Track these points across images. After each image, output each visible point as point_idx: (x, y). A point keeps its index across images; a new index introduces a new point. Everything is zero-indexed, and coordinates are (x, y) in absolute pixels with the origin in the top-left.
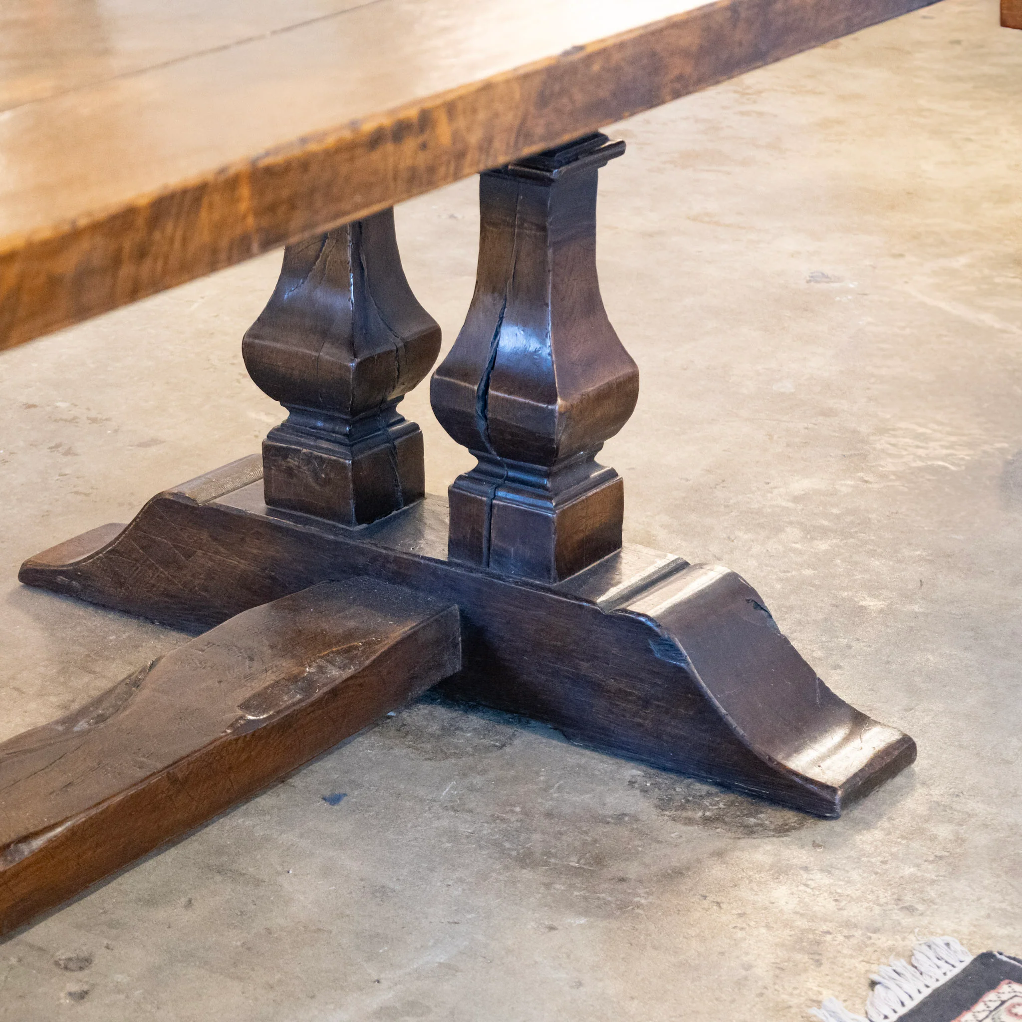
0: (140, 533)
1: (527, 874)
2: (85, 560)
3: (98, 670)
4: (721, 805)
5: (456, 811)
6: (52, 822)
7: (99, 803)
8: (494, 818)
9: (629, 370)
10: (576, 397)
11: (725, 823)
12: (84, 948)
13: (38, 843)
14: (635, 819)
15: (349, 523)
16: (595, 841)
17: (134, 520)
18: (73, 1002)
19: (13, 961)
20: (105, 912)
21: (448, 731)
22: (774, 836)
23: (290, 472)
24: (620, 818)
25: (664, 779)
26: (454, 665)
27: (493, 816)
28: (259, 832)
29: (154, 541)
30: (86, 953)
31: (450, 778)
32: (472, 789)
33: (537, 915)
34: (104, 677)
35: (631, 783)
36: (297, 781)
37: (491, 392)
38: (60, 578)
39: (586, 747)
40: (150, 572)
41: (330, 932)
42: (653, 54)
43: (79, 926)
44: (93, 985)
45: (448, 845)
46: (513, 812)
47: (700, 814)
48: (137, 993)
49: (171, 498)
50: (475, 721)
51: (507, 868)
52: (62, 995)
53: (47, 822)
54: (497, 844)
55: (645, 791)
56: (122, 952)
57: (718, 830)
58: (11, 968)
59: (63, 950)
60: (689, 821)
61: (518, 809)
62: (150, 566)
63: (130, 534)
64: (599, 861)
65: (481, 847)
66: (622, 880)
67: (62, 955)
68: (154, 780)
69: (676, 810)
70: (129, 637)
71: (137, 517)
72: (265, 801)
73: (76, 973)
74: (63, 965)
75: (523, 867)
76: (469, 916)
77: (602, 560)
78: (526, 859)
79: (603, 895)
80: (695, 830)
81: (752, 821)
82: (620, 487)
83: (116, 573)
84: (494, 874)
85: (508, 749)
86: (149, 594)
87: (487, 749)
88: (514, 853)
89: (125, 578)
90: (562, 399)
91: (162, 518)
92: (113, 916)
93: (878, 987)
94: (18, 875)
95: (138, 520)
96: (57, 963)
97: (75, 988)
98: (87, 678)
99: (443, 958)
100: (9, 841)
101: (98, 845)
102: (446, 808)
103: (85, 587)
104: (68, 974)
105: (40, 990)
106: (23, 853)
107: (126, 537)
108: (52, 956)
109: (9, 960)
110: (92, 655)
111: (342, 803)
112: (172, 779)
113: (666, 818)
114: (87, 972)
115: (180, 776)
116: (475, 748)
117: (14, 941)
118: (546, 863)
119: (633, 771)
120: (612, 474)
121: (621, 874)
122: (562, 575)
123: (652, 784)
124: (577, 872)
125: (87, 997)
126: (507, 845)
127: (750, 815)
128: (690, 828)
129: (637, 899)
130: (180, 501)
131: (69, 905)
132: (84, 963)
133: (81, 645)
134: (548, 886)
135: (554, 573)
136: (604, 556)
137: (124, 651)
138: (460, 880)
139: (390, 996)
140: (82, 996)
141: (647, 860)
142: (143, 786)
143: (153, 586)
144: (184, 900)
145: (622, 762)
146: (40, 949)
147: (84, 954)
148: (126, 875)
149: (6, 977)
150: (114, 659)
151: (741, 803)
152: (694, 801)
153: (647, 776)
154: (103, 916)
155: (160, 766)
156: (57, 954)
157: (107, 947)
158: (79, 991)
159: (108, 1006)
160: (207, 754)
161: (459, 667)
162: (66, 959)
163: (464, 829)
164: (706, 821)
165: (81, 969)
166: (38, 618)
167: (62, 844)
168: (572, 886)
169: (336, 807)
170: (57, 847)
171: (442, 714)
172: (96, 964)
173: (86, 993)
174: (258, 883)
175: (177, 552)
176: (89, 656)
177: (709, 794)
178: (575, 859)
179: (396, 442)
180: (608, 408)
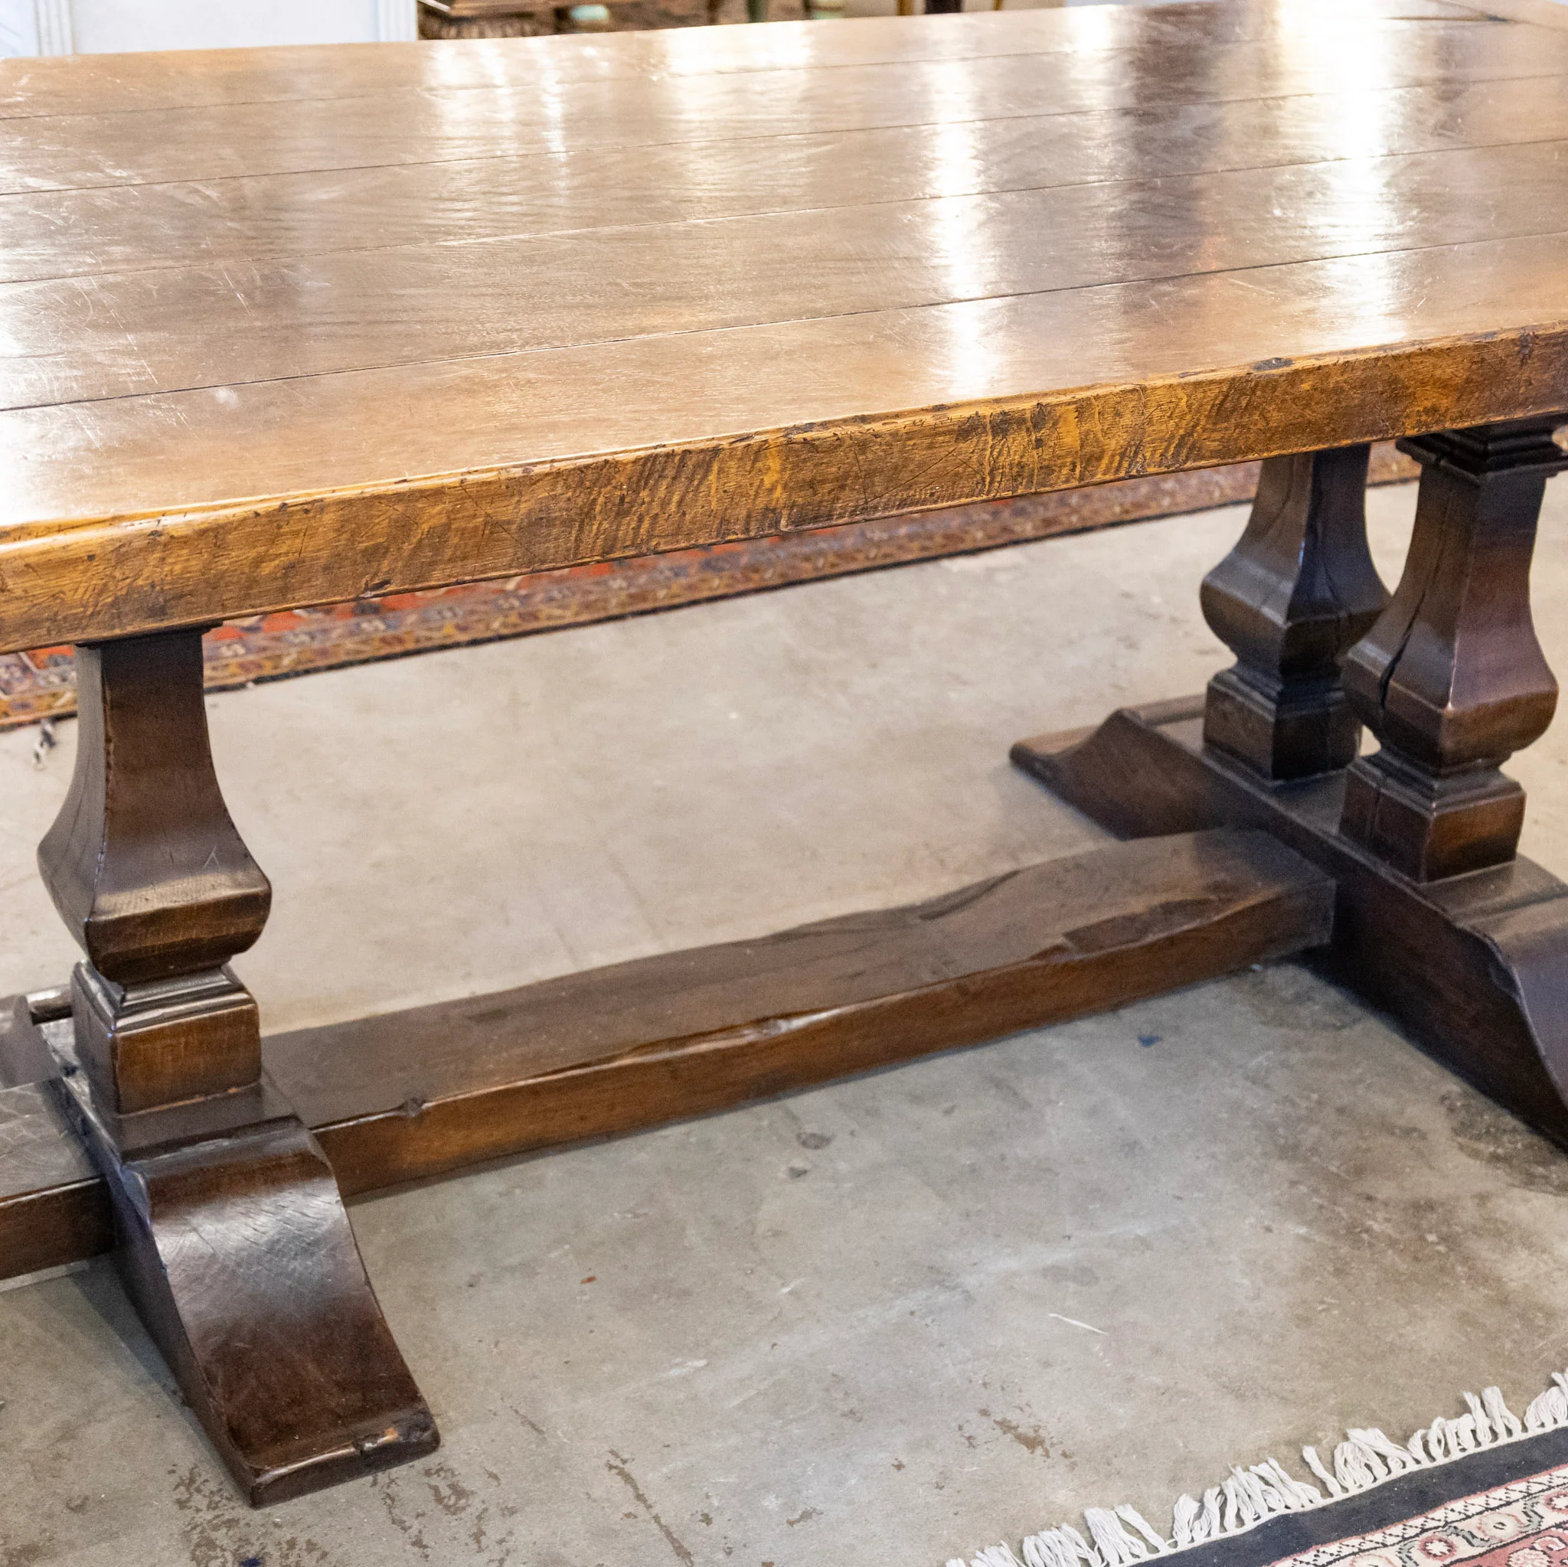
0: (1101, 741)
1: (1281, 1167)
4: (1519, 1146)
5: (1254, 1083)
6: (822, 1006)
8: (1287, 1099)
9: (1545, 688)
10: (1471, 705)
11: (1511, 1166)
12: (832, 1129)
13: (798, 1023)
14: (1423, 1136)
15: (1265, 776)
16: (1369, 1150)
18: (787, 1178)
19: (765, 1123)
20: (873, 1098)
21: (1299, 999)
22: (1551, 1193)
23: (1225, 716)
24: (1408, 1132)
25: (1480, 1102)
26: (1322, 937)
27: (1287, 1097)
28: (1058, 1056)
29: (1110, 752)
30: (830, 1134)
31: (1267, 1048)
32: (1284, 1064)
33: (1263, 1212)
35: (1443, 1099)
36: (1127, 1014)
37: (1392, 683)
39: (1420, 1049)
40: (1103, 779)
41: (1057, 1174)
42: (1395, 380)
43: (842, 1106)
44: (815, 1168)
45: (1225, 1116)
46: (1308, 1098)
47: (1492, 1149)
48: (848, 1185)
50: (1333, 995)
51: (1265, 1154)
52: (784, 1169)
53: (817, 1005)
54: (1272, 1128)
55: (1451, 1110)
56: (861, 1142)
57: (1499, 1172)
58: (759, 1130)
59: (813, 1125)
60: (1475, 1154)
61: (1315, 1096)
62: (1103, 773)
63: (1093, 740)
64: (1359, 1172)
65: (1254, 1126)
66: (1369, 1198)
67: (809, 1129)
68: (939, 988)
69: (1471, 1139)
72: (1085, 1027)
73: (809, 1150)
74: (802, 1140)
75: (1281, 1158)
76: (1196, 1195)
77: (1486, 870)
78: (1289, 1151)
79: (1341, 1209)
80: (1475, 1166)
81: (1540, 1170)
82: (1521, 802)
83: (1078, 772)
84: (1248, 1158)
85: (1345, 1032)
87: (1326, 1027)
88: (1282, 1141)
89: (1084, 779)
90: (1453, 705)
91: (1118, 732)
92: (877, 1104)
93: (1554, 1389)
95: (1100, 728)
96: (799, 1136)
97: (799, 1163)
99: (1142, 1232)
102: (1247, 1078)
103: (1054, 779)
104: (802, 1149)
105: (768, 1159)
106: (780, 1028)
107: (1089, 742)
108: (800, 1128)
111: (1153, 1047)
112: (962, 990)
113: (1455, 1144)
114: (818, 1153)
115: (972, 989)
116: (1314, 1024)
118: (1306, 1160)
119: (1453, 1086)
120: (1516, 787)
121: (1372, 1192)
122: (1432, 876)
123: (1463, 1105)
124: (1328, 1177)
125: (803, 1177)
126: (1281, 1131)
127: (1544, 1163)
128: (1472, 1162)
129: (1370, 1223)
130: (1134, 720)
131: (846, 1082)
132: (822, 1143)
134: (1293, 1184)
135: (1423, 873)
136: (1489, 865)
138: (1213, 1156)
139: (1069, 1255)
140: (798, 1174)
141: (1407, 1184)
142: (925, 991)
143: (1104, 792)
144: (947, 1105)
145: (1448, 1074)
146: (795, 1118)
147: (828, 1134)
149: (749, 1138)
151: (1540, 1148)
152: (1492, 1134)
153: (1465, 1095)
154: (869, 1101)
155: (952, 976)
156: (806, 1127)
157: (852, 1133)
158: (800, 1170)
159: (814, 1193)
160: (1008, 973)
161: (1326, 940)
162: (809, 1135)
163: (1251, 1102)
164: (1495, 1158)
165: (816, 1147)
167: (826, 1028)
168: (1315, 1191)
169: (1146, 1050)
170: (819, 1030)
171: (1305, 978)
172: (831, 1148)
173: (805, 1172)
174: (1025, 1105)
175: (1125, 766)
177: (1514, 1130)
178: (1337, 1163)
179: (1331, 709)
180: (1512, 722)
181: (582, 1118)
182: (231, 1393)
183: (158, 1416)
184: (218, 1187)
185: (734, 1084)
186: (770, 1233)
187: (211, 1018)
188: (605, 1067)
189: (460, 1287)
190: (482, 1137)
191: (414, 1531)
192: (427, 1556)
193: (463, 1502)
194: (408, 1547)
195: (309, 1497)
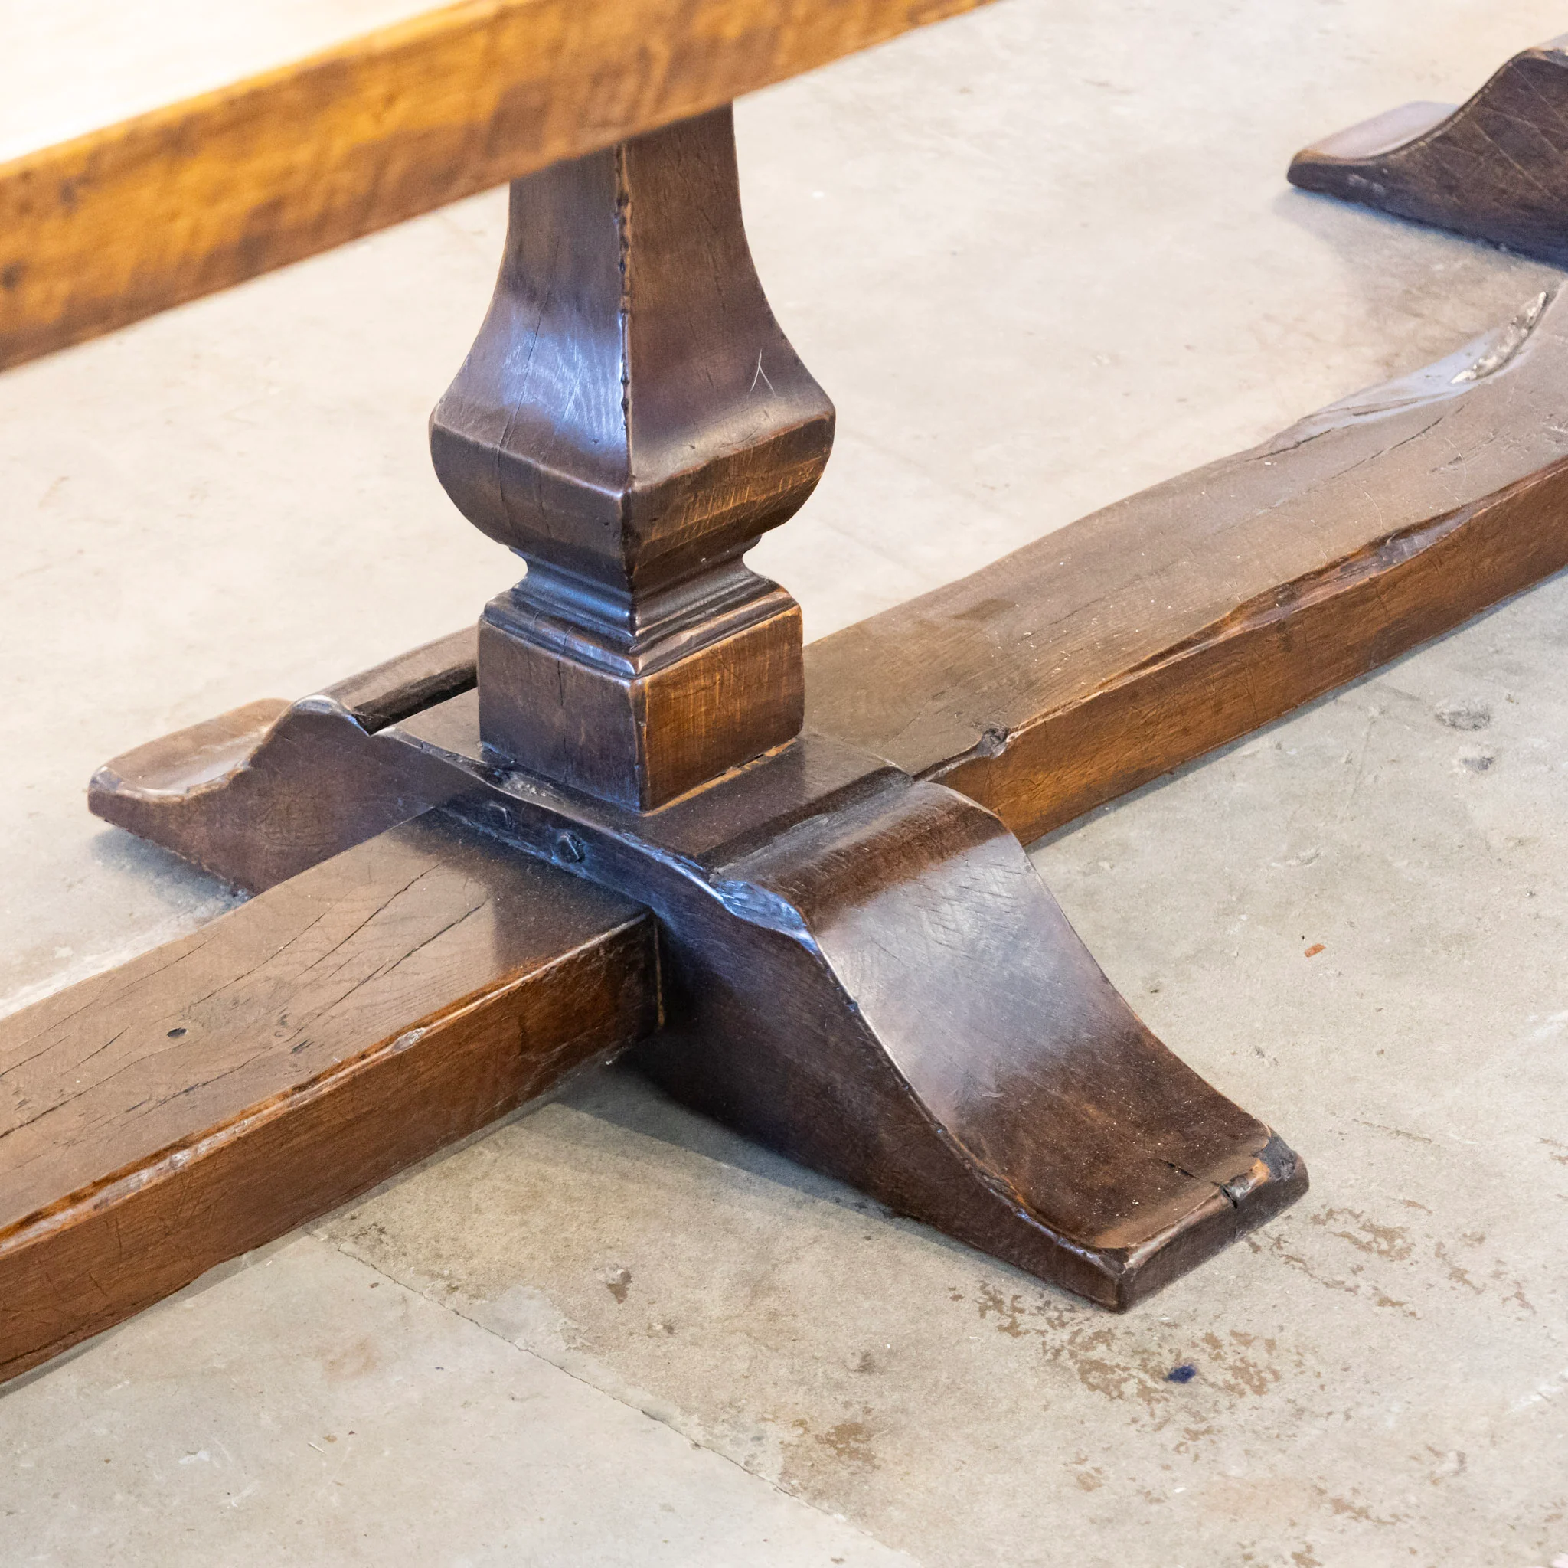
0: (1489, 111)
2: (1396, 151)
3: (1425, 312)
6: (1442, 511)
7: (1505, 489)
12: (1477, 699)
13: (1423, 541)
17: (1481, 91)
18: (1471, 772)
19: (1374, 712)
20: (1497, 652)
29: (1509, 123)
30: (1479, 706)
34: (1437, 322)
38: (1354, 179)
40: (1499, 171)
43: (1463, 669)
44: (1499, 751)
49: (1543, 58)
52: (1455, 762)
53: (1433, 511)
56: (1534, 708)
58: (1373, 722)
59: (1446, 701)
62: (1501, 162)
63: (1471, 113)
67: (1447, 707)
70: (1465, 268)
71: (1486, 86)
73: (1469, 733)
74: (1448, 722)
83: (1444, 172)
86: (1495, 204)
89: (1458, 180)
91: (1526, 88)
92: (1510, 657)
94: (1395, 585)
95: (1487, 91)
96: (1439, 718)
97: (1474, 753)
98: (1412, 324)
100: (1383, 534)
101: (1499, 550)
103: (1393, 193)
104: (1458, 733)
105: (1422, 754)
106: (1402, 553)
107: (1465, 117)
108: (1431, 708)
109: (1369, 711)
110: (1414, 291)
114: (1484, 732)
117: (1371, 684)
125: (1491, 768)
130: (1558, 62)
132: (1479, 720)
133: (1393, 276)
137: (1460, 288)
140: (1485, 764)
142: (1564, 468)
143: (1503, 192)
146: (1411, 698)
147: (1477, 707)
148: (1520, 600)
149: (1368, 734)
150: (1447, 298)
154: (1496, 657)
156: (1438, 705)
157: (1510, 700)
158: (1479, 758)
159: (1526, 782)
162: (1451, 714)
165: (1476, 727)
166: (1325, 236)
167: (1455, 544)
170: (1447, 548)
172: (1497, 723)
173: (1490, 760)
175: (1546, 140)
176: (1407, 292)
181: (1186, 731)
182: (1009, 1163)
183: (868, 1238)
184: (875, 872)
185: (1350, 649)
186: (1511, 844)
187: (750, 636)
188: (1212, 642)
189: (1142, 996)
190: (1074, 778)
191: (1365, 1288)
192: (1413, 1314)
193: (1399, 1242)
194: (1377, 1309)
195: (1180, 1283)
